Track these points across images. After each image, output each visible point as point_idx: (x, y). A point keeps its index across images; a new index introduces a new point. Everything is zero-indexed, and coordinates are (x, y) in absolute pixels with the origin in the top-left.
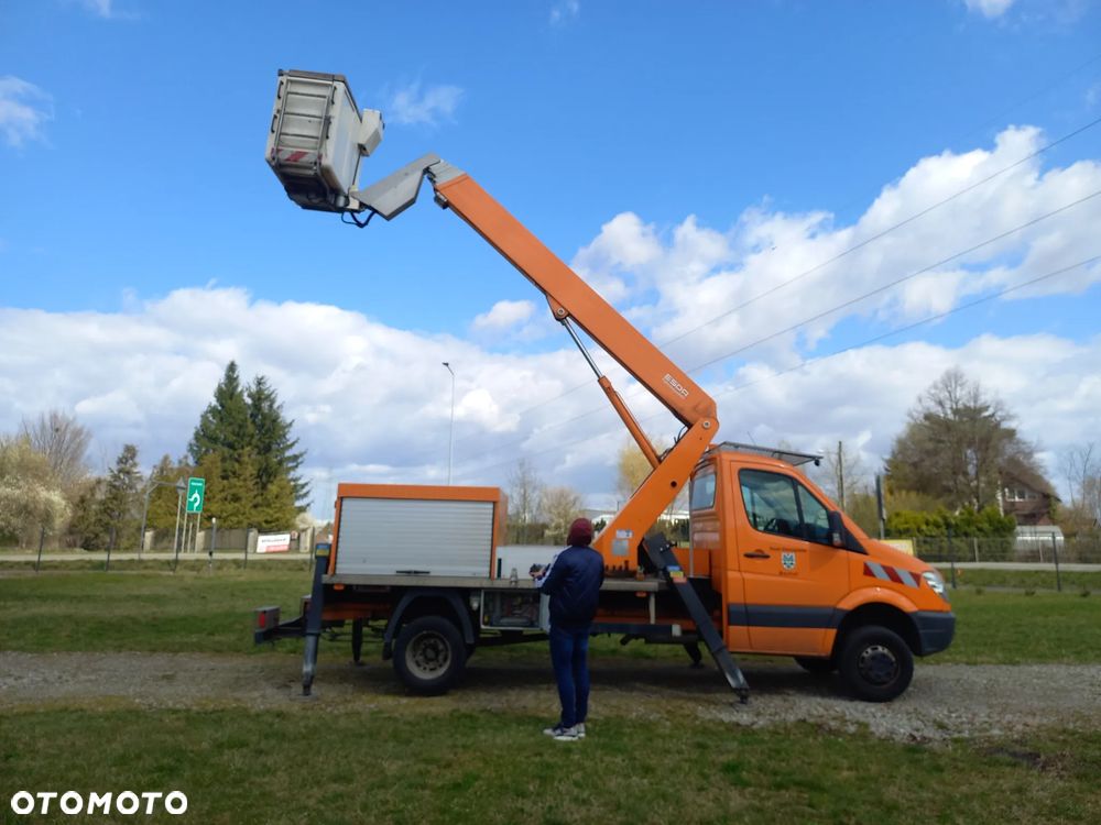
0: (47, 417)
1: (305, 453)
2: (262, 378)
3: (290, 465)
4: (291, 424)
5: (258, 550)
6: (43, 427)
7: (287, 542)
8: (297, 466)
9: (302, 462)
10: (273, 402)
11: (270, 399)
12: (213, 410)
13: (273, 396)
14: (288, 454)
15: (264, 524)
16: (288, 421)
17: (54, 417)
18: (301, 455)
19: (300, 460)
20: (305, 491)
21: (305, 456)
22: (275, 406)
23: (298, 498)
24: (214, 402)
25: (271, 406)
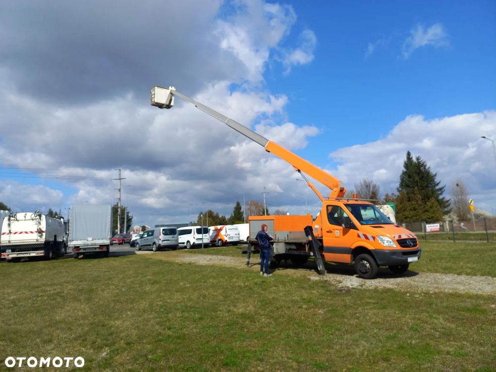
0: (362, 183)
1: (445, 186)
2: (419, 157)
3: (439, 192)
4: (435, 175)
5: (427, 231)
6: (361, 184)
7: (439, 227)
8: (442, 193)
9: (444, 191)
10: (425, 166)
11: (424, 165)
12: (404, 173)
13: (425, 164)
14: (437, 188)
15: (427, 220)
16: (434, 174)
17: (365, 181)
18: (443, 188)
19: (443, 190)
20: (447, 204)
21: (445, 188)
22: (427, 168)
23: (445, 207)
24: (405, 170)
25: (425, 168)
